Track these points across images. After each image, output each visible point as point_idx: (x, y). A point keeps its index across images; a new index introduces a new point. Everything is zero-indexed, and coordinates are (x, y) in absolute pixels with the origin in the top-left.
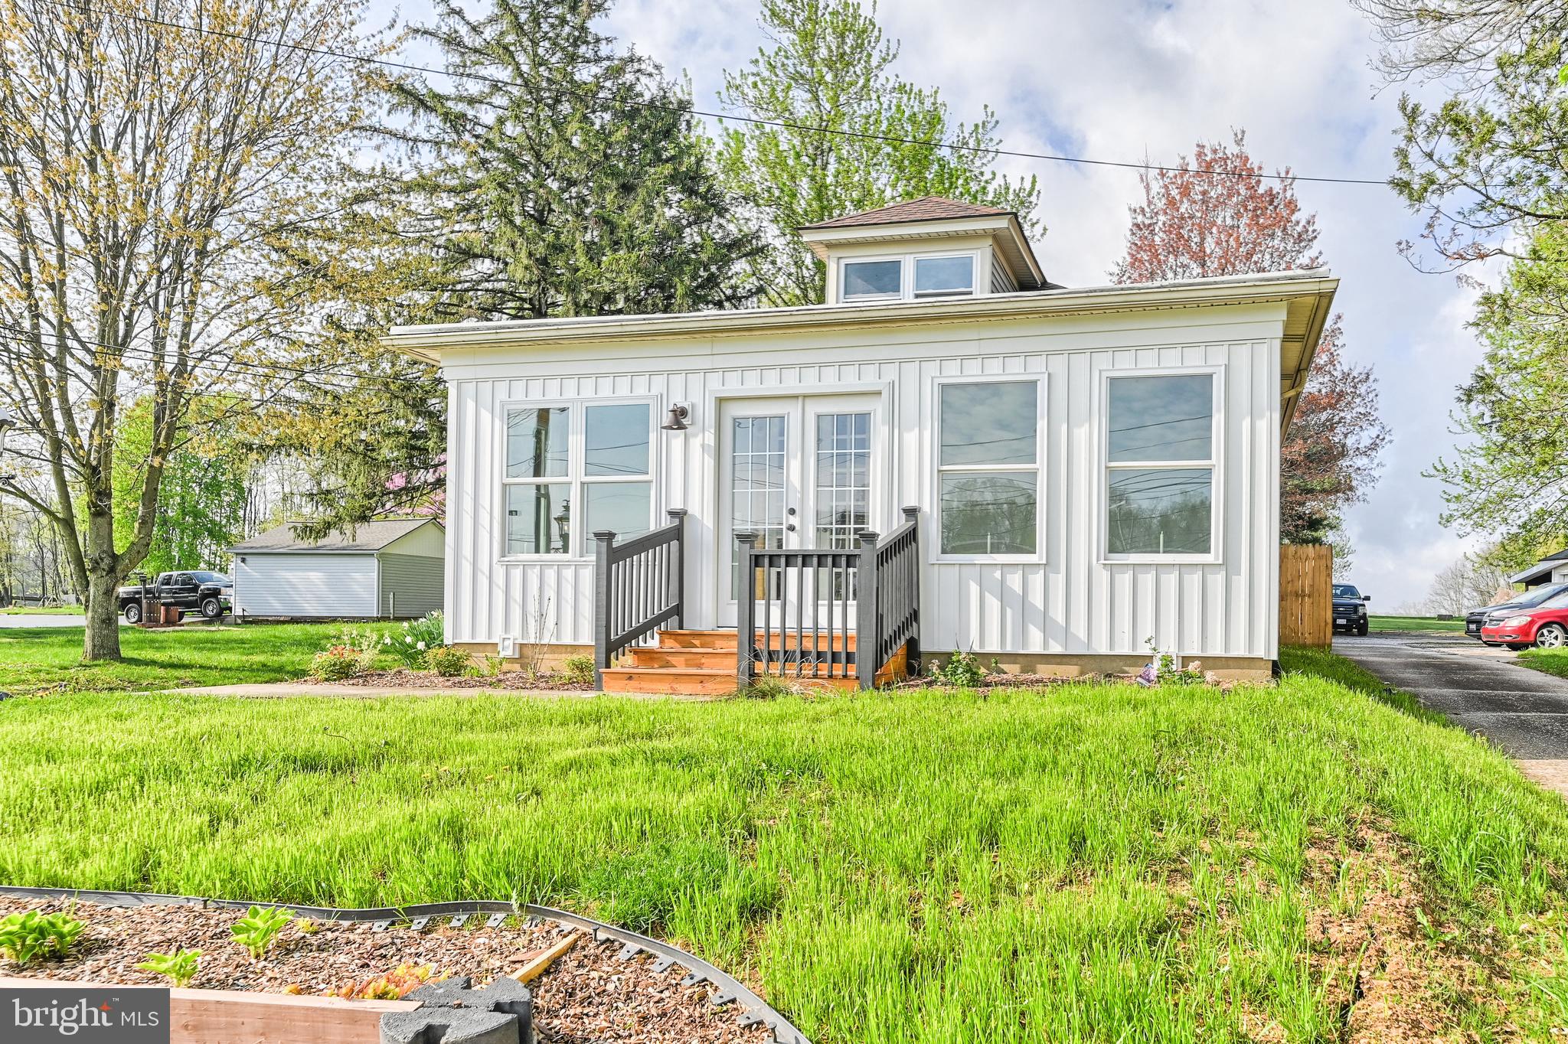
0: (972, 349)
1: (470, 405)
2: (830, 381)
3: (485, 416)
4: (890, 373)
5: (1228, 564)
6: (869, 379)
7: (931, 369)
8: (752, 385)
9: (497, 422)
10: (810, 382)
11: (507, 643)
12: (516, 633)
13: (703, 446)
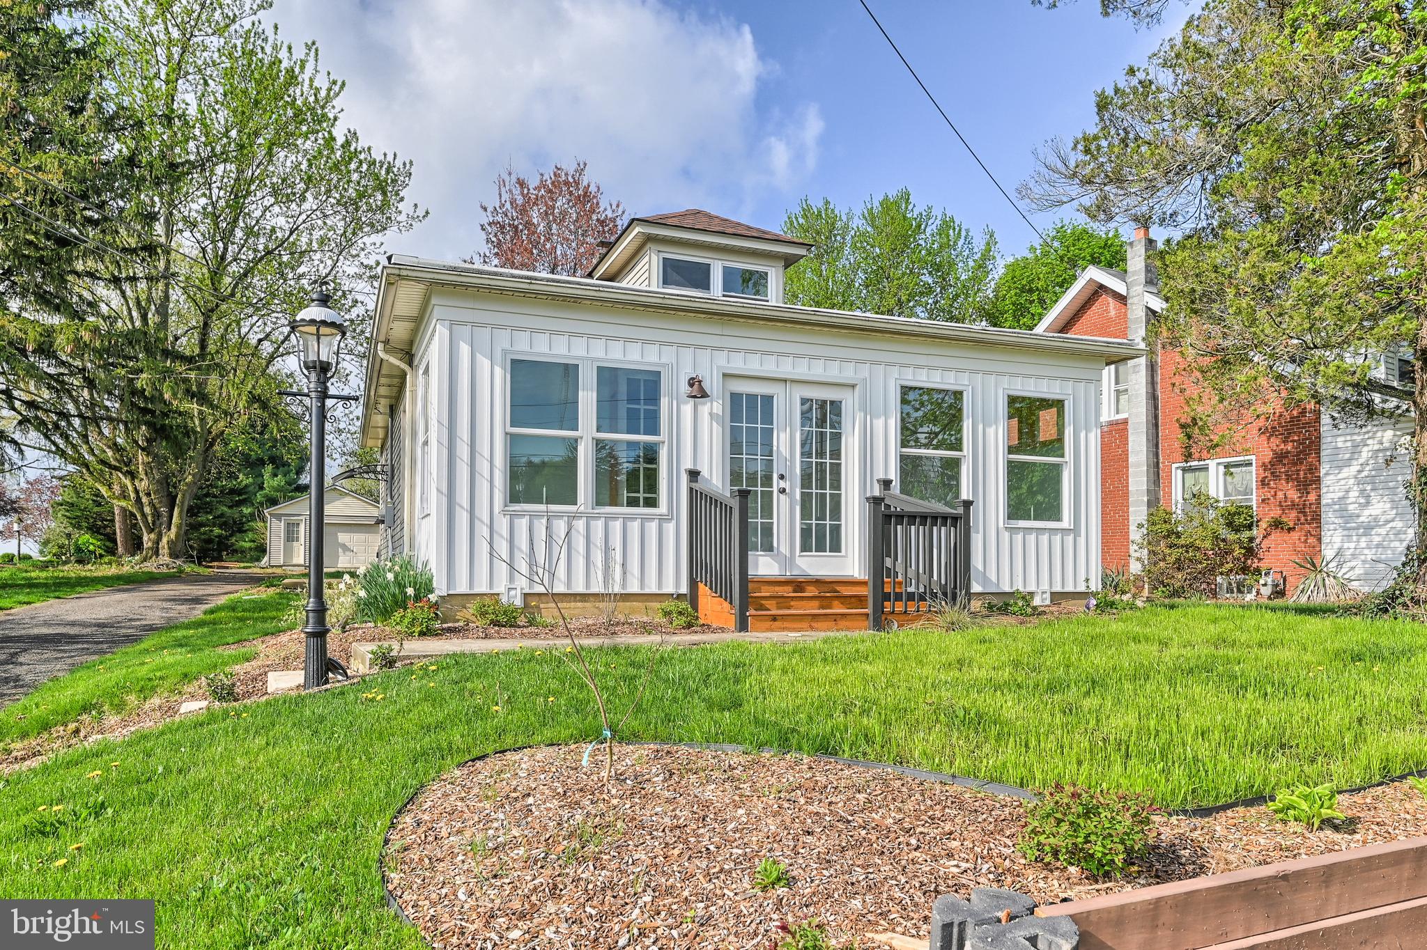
0: (922, 360)
1: (465, 349)
2: (818, 370)
3: (484, 363)
4: (865, 370)
5: (1075, 531)
6: (848, 373)
7: (895, 372)
8: (754, 365)
9: (498, 371)
10: (801, 370)
11: (512, 593)
12: (522, 584)
13: (711, 414)
